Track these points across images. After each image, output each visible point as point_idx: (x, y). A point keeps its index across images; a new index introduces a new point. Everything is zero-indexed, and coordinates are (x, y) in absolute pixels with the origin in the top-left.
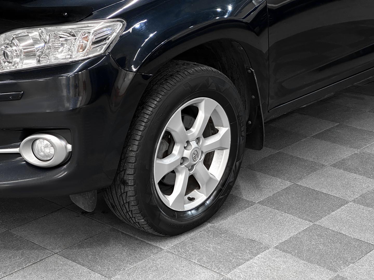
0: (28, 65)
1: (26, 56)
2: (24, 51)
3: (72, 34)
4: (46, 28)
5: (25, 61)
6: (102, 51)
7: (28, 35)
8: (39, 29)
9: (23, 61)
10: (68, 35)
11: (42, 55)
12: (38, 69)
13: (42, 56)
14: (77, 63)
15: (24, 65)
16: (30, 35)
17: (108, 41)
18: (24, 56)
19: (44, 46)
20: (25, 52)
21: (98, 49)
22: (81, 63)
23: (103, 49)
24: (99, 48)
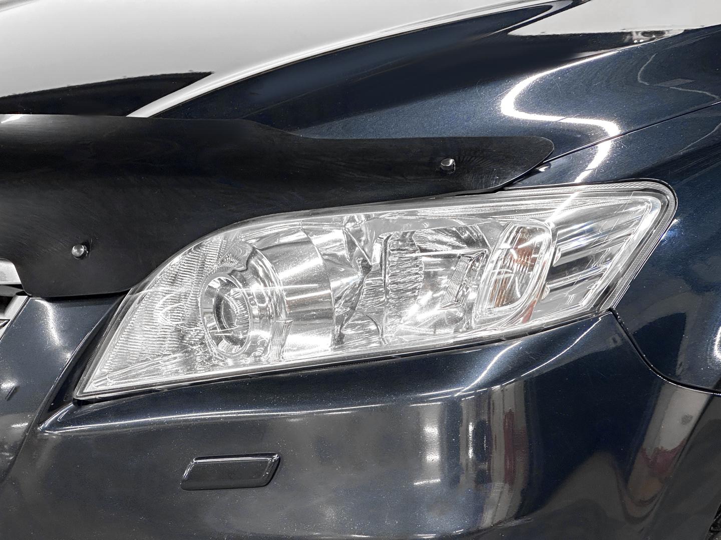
0: (301, 352)
1: (298, 319)
2: (290, 301)
3: (466, 235)
4: (373, 214)
5: (293, 339)
6: (585, 304)
7: (308, 242)
8: (346, 217)
9: (286, 336)
10: (452, 240)
11: (352, 318)
12: (340, 368)
13: (350, 322)
14: (485, 345)
15: (288, 350)
16: (317, 240)
17: (608, 266)
18: (289, 316)
19: (361, 283)
20: (293, 306)
21: (570, 296)
22: (500, 348)
23: (590, 295)
24: (571, 293)
